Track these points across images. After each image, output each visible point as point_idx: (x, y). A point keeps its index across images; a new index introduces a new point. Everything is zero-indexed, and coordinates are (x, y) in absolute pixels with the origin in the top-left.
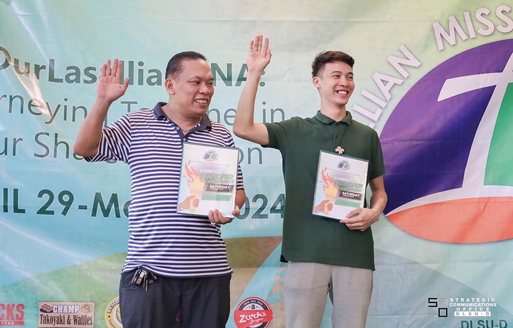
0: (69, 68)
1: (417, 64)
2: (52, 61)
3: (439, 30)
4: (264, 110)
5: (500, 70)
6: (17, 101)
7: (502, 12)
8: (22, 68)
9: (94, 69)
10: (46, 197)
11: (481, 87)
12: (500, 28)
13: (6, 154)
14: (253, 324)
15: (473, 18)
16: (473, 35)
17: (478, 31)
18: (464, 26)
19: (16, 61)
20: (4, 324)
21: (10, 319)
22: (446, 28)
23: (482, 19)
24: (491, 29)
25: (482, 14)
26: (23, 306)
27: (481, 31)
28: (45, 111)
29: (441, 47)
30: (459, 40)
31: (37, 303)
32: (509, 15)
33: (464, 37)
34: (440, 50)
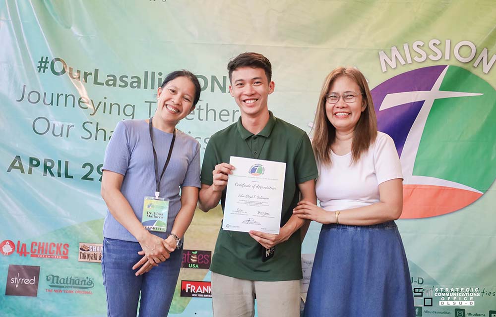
0: (108, 76)
2: (96, 71)
3: (383, 56)
5: (429, 88)
6: (70, 99)
7: (434, 44)
8: (75, 74)
9: (127, 77)
10: (88, 168)
11: (413, 101)
12: (431, 57)
13: (62, 136)
15: (411, 49)
16: (409, 61)
17: (414, 59)
18: (403, 54)
19: (71, 69)
20: (54, 257)
21: (58, 253)
22: (389, 55)
23: (417, 50)
24: (424, 57)
25: (418, 46)
26: (68, 245)
27: (416, 59)
28: (90, 106)
29: (384, 69)
30: (399, 65)
31: (78, 243)
32: (439, 47)
33: (403, 62)
34: (383, 71)
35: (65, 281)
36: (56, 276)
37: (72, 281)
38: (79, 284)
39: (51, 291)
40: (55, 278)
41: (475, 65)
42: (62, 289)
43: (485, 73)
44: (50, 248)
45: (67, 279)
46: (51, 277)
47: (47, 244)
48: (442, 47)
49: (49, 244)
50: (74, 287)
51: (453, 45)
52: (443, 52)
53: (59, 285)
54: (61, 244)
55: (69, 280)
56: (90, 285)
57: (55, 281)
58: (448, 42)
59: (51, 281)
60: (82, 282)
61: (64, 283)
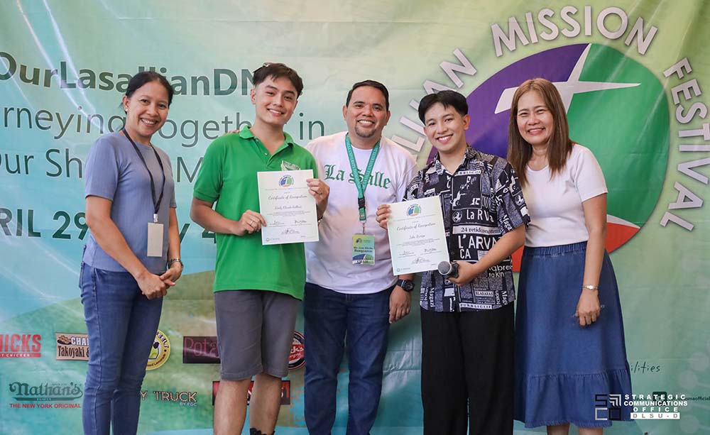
0: (82, 72)
1: (472, 71)
2: (63, 65)
3: (498, 33)
4: (301, 123)
5: (565, 79)
6: (24, 115)
7: (568, 13)
8: (30, 76)
9: (111, 75)
10: (62, 219)
12: (566, 32)
13: (19, 173)
14: (292, 359)
15: (535, 20)
16: (534, 39)
17: (541, 35)
18: (526, 31)
19: (23, 68)
20: (19, 356)
21: (26, 349)
22: (506, 30)
23: (545, 22)
24: (555, 33)
25: (546, 16)
26: (39, 338)
27: (544, 36)
28: (55, 124)
29: (499, 53)
30: (519, 45)
31: (54, 334)
32: (576, 17)
33: (525, 42)
34: (498, 55)
35: (38, 390)
36: (23, 384)
37: (48, 390)
38: (59, 394)
39: (18, 406)
40: (23, 387)
41: (628, 42)
42: (35, 402)
43: (641, 54)
44: (13, 342)
45: (41, 387)
46: (17, 386)
47: (7, 336)
48: (579, 17)
49: (10, 336)
50: (53, 399)
51: (595, 13)
52: (582, 25)
53: (30, 396)
54: (29, 336)
55: (44, 388)
56: (77, 394)
57: (23, 392)
58: (588, 10)
59: (17, 391)
60: (64, 390)
61: (36, 393)
